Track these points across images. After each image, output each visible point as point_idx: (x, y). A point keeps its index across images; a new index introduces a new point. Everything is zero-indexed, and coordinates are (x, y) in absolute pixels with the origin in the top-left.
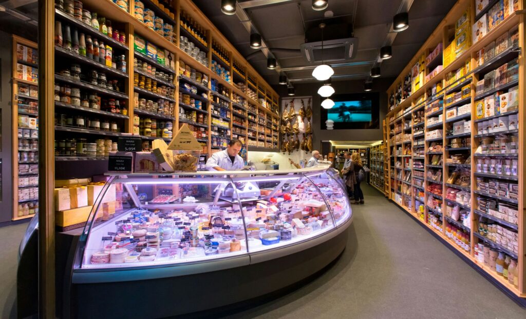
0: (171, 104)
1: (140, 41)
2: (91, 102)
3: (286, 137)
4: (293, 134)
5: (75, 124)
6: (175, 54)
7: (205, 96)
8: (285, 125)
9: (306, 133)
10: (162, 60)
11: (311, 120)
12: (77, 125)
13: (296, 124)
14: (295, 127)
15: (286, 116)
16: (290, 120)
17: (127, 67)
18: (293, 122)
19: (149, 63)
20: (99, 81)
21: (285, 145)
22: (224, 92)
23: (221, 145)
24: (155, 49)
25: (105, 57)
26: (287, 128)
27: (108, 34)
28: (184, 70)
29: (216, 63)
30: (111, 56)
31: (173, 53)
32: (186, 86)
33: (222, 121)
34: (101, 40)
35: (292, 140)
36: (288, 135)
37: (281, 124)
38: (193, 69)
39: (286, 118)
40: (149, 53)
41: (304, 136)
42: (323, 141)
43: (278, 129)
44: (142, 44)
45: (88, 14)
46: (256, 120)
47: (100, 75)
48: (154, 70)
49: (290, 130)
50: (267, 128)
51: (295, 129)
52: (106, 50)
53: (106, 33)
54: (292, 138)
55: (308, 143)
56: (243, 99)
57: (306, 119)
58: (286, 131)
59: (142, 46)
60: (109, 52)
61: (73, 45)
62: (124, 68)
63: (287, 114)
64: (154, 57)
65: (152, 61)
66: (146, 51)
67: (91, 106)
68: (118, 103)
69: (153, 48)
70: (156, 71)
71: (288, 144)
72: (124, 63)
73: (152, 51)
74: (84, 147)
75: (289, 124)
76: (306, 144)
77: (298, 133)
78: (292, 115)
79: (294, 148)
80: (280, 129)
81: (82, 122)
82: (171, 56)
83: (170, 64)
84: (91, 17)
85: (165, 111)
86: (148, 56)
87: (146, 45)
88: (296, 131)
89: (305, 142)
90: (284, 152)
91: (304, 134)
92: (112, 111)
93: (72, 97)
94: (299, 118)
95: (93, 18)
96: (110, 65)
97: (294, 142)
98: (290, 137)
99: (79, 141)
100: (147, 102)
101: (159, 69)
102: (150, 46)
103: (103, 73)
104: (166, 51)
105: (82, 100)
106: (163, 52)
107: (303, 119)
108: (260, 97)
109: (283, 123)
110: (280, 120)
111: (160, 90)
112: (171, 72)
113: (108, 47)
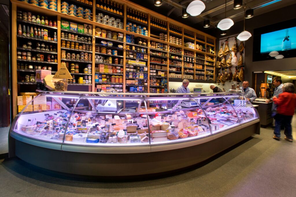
0: (89, 54)
1: (66, 23)
2: (37, 58)
3: (221, 71)
4: (227, 68)
5: (28, 68)
6: (92, 25)
7: (120, 46)
8: (220, 61)
9: (238, 66)
10: (82, 30)
11: (244, 55)
12: (29, 69)
13: (229, 59)
14: (228, 62)
15: (221, 53)
16: (225, 57)
17: (57, 38)
18: (227, 58)
19: (72, 33)
20: (41, 47)
21: (220, 77)
22: (140, 42)
23: (137, 77)
24: (76, 25)
25: (44, 35)
26: (221, 63)
27: (45, 24)
28: (100, 33)
29: (131, 24)
30: (47, 34)
31: (90, 25)
32: (102, 42)
33: (138, 62)
34: (41, 27)
35: (226, 73)
36: (223, 69)
37: (217, 60)
38: (108, 31)
39: (220, 55)
40: (71, 28)
41: (237, 69)
42: (255, 72)
43: (214, 65)
44: (66, 24)
45: (34, 17)
46: (182, 59)
47: (41, 44)
48: (77, 36)
49: (224, 65)
50: (196, 64)
51: (228, 63)
52: (44, 32)
53: (44, 23)
54: (226, 71)
55: (239, 75)
56: (164, 45)
57: (238, 54)
58: (221, 65)
59: (67, 25)
60: (46, 32)
61: (27, 33)
62: (55, 39)
63: (222, 51)
64: (76, 29)
65: (73, 32)
66: (70, 27)
67: (37, 60)
68: (53, 57)
69: (75, 24)
70: (78, 37)
71: (222, 76)
72: (55, 36)
73: (74, 27)
74: (32, 78)
75: (223, 60)
76: (237, 76)
77: (231, 67)
78: (226, 52)
79: (227, 80)
80: (216, 64)
81: (31, 67)
82: (89, 26)
83: (88, 31)
84: (35, 18)
85: (85, 58)
86: (71, 30)
87: (70, 24)
88: (228, 65)
89: (237, 74)
90: (219, 83)
91: (236, 67)
92: (48, 61)
93: (27, 56)
94: (233, 53)
95: (37, 18)
96: (47, 38)
97: (227, 75)
98: (224, 70)
99: (30, 76)
100: (71, 54)
101: (80, 36)
102: (72, 24)
103: (43, 43)
104: (85, 25)
105: (32, 57)
106: (82, 26)
107: (236, 54)
108: (186, 41)
109: (219, 59)
110: (216, 57)
111: (81, 47)
112: (89, 36)
113: (45, 30)
